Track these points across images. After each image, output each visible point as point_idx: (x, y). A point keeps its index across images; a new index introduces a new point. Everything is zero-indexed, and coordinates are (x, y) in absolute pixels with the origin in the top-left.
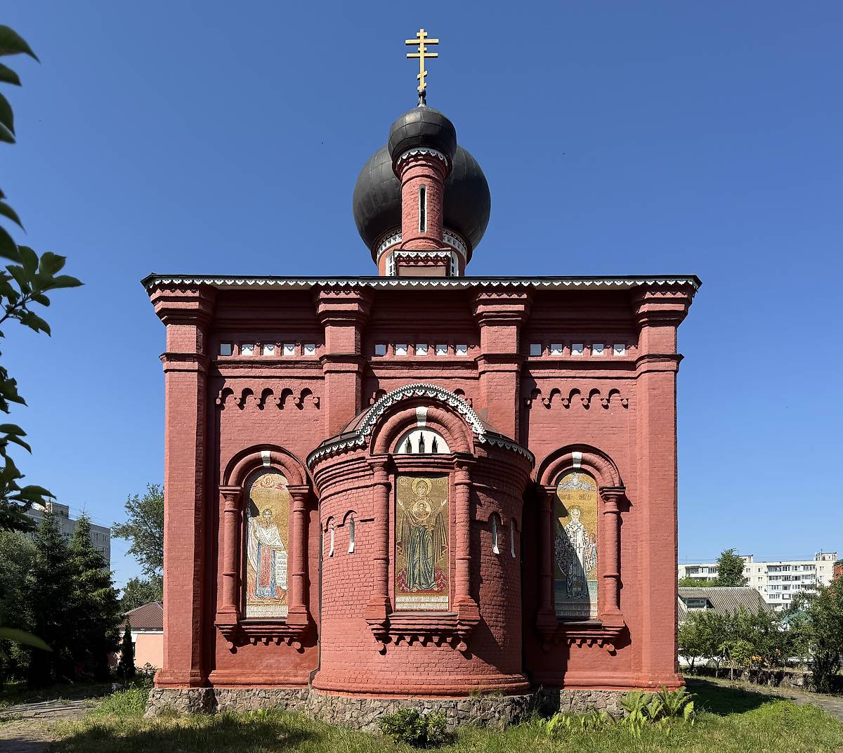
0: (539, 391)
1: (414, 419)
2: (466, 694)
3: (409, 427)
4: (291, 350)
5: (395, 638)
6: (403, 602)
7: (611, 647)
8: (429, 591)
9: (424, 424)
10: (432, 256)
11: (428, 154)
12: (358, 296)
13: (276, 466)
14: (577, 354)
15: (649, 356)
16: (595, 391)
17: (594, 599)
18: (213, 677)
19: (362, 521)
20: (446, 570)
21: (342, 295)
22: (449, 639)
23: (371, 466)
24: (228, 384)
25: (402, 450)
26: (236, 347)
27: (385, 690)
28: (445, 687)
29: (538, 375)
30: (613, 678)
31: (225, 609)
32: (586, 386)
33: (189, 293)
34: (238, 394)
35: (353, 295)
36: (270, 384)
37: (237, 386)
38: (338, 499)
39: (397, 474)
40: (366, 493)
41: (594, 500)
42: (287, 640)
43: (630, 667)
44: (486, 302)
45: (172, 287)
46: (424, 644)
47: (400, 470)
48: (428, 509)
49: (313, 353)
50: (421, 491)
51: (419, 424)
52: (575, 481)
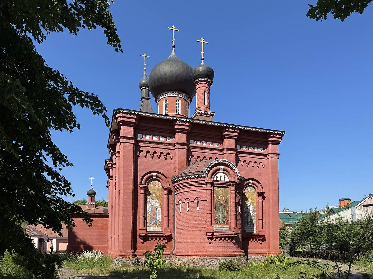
0: (240, 160)
1: (219, 169)
2: (235, 256)
3: (218, 172)
4: (163, 139)
5: (215, 239)
6: (217, 227)
7: (261, 242)
8: (224, 224)
9: (222, 171)
10: (209, 114)
11: (207, 80)
12: (189, 125)
13: (158, 178)
14: (250, 150)
15: (272, 153)
16: (255, 162)
17: (255, 227)
18: (137, 252)
19: (202, 201)
20: (229, 218)
21: (184, 123)
22: (231, 239)
23: (206, 184)
24: (142, 148)
25: (215, 179)
26: (144, 136)
27: (213, 255)
28: (230, 254)
29: (240, 155)
30: (261, 251)
31: (142, 228)
32: (253, 160)
33: (132, 116)
34: (145, 152)
35: (187, 124)
36: (156, 150)
37: (145, 150)
38: (192, 193)
39: (214, 186)
40: (204, 192)
41: (255, 196)
42: (162, 239)
43: (266, 248)
44: (227, 131)
45: (127, 113)
46: (223, 241)
47: (215, 185)
48: (223, 198)
49: (170, 141)
50: (221, 192)
51: (221, 171)
52: (250, 189)
